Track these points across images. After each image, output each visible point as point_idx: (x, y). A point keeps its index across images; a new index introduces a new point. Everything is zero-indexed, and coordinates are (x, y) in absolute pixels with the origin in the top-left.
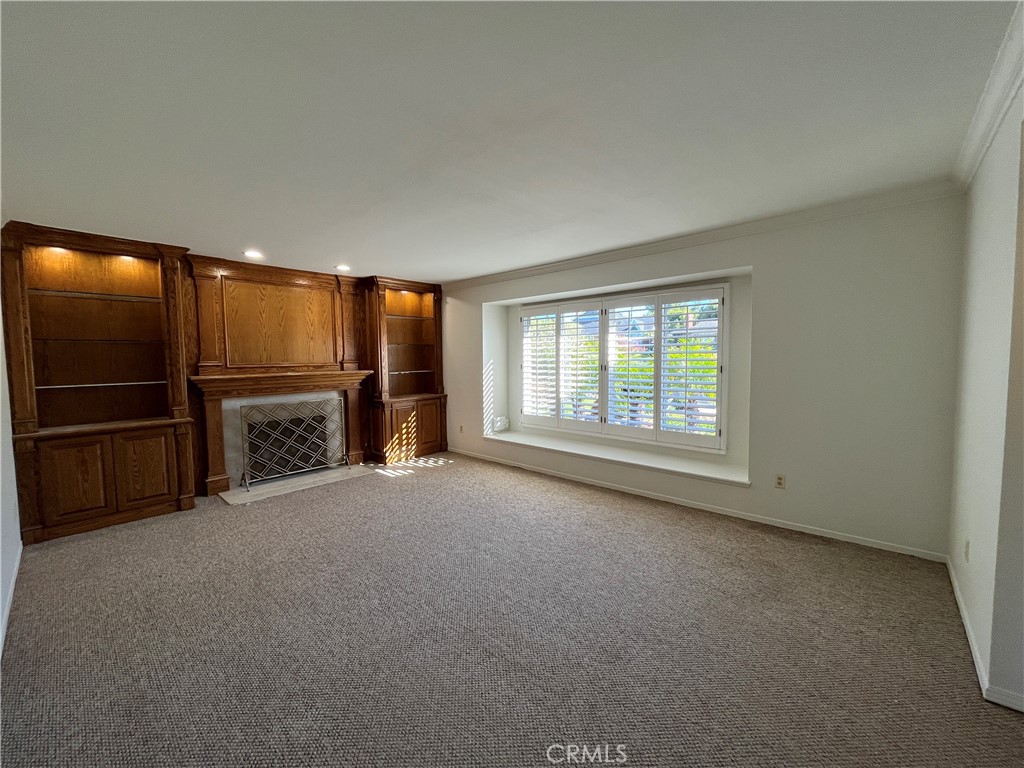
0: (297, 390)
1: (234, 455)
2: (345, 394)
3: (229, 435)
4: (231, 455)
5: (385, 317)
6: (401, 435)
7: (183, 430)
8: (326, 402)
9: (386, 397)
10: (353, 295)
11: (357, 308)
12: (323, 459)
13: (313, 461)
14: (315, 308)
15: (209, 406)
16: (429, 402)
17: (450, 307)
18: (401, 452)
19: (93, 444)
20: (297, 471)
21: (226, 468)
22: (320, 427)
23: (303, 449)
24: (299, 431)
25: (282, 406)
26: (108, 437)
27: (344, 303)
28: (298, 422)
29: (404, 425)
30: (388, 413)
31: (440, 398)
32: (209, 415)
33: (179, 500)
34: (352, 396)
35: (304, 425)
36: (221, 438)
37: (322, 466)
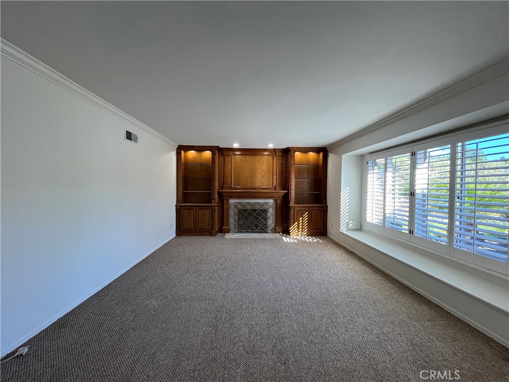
0: (255, 197)
1: (232, 220)
2: (276, 201)
3: (231, 212)
4: (231, 220)
5: (293, 166)
6: (299, 223)
7: (214, 208)
8: (267, 203)
9: (292, 204)
10: (282, 156)
11: (284, 162)
12: (264, 228)
13: (259, 228)
14: (265, 164)
15: (225, 201)
16: (316, 208)
17: (331, 158)
18: (299, 231)
19: (191, 209)
20: (253, 231)
21: (230, 224)
22: (263, 214)
23: (256, 222)
24: (255, 214)
25: (258, 203)
26: (195, 208)
27: (278, 161)
28: (255, 211)
29: (301, 219)
30: (292, 212)
31: (323, 207)
32: (225, 204)
33: (211, 232)
34: (279, 202)
35: (256, 212)
36: (228, 213)
37: (264, 231)
